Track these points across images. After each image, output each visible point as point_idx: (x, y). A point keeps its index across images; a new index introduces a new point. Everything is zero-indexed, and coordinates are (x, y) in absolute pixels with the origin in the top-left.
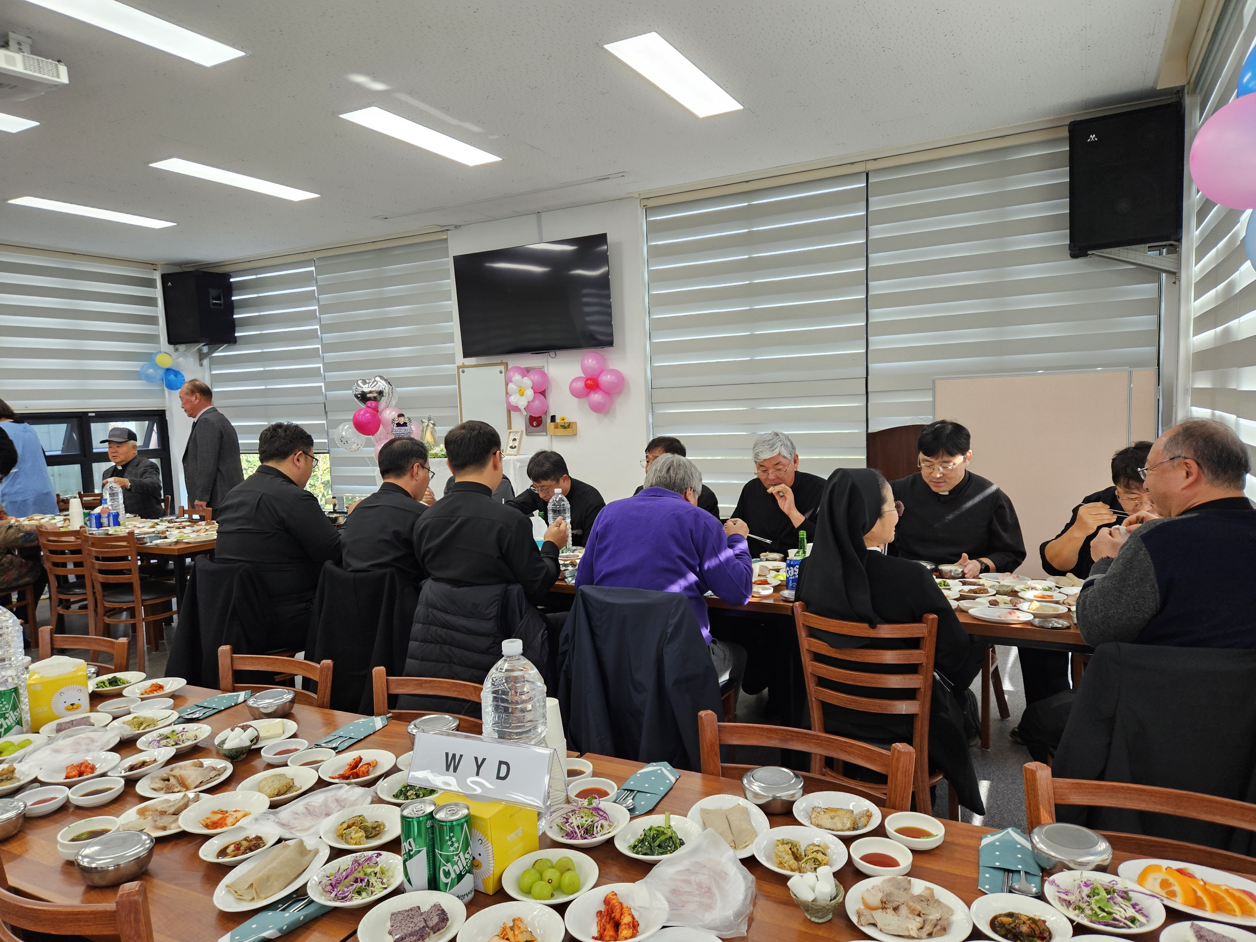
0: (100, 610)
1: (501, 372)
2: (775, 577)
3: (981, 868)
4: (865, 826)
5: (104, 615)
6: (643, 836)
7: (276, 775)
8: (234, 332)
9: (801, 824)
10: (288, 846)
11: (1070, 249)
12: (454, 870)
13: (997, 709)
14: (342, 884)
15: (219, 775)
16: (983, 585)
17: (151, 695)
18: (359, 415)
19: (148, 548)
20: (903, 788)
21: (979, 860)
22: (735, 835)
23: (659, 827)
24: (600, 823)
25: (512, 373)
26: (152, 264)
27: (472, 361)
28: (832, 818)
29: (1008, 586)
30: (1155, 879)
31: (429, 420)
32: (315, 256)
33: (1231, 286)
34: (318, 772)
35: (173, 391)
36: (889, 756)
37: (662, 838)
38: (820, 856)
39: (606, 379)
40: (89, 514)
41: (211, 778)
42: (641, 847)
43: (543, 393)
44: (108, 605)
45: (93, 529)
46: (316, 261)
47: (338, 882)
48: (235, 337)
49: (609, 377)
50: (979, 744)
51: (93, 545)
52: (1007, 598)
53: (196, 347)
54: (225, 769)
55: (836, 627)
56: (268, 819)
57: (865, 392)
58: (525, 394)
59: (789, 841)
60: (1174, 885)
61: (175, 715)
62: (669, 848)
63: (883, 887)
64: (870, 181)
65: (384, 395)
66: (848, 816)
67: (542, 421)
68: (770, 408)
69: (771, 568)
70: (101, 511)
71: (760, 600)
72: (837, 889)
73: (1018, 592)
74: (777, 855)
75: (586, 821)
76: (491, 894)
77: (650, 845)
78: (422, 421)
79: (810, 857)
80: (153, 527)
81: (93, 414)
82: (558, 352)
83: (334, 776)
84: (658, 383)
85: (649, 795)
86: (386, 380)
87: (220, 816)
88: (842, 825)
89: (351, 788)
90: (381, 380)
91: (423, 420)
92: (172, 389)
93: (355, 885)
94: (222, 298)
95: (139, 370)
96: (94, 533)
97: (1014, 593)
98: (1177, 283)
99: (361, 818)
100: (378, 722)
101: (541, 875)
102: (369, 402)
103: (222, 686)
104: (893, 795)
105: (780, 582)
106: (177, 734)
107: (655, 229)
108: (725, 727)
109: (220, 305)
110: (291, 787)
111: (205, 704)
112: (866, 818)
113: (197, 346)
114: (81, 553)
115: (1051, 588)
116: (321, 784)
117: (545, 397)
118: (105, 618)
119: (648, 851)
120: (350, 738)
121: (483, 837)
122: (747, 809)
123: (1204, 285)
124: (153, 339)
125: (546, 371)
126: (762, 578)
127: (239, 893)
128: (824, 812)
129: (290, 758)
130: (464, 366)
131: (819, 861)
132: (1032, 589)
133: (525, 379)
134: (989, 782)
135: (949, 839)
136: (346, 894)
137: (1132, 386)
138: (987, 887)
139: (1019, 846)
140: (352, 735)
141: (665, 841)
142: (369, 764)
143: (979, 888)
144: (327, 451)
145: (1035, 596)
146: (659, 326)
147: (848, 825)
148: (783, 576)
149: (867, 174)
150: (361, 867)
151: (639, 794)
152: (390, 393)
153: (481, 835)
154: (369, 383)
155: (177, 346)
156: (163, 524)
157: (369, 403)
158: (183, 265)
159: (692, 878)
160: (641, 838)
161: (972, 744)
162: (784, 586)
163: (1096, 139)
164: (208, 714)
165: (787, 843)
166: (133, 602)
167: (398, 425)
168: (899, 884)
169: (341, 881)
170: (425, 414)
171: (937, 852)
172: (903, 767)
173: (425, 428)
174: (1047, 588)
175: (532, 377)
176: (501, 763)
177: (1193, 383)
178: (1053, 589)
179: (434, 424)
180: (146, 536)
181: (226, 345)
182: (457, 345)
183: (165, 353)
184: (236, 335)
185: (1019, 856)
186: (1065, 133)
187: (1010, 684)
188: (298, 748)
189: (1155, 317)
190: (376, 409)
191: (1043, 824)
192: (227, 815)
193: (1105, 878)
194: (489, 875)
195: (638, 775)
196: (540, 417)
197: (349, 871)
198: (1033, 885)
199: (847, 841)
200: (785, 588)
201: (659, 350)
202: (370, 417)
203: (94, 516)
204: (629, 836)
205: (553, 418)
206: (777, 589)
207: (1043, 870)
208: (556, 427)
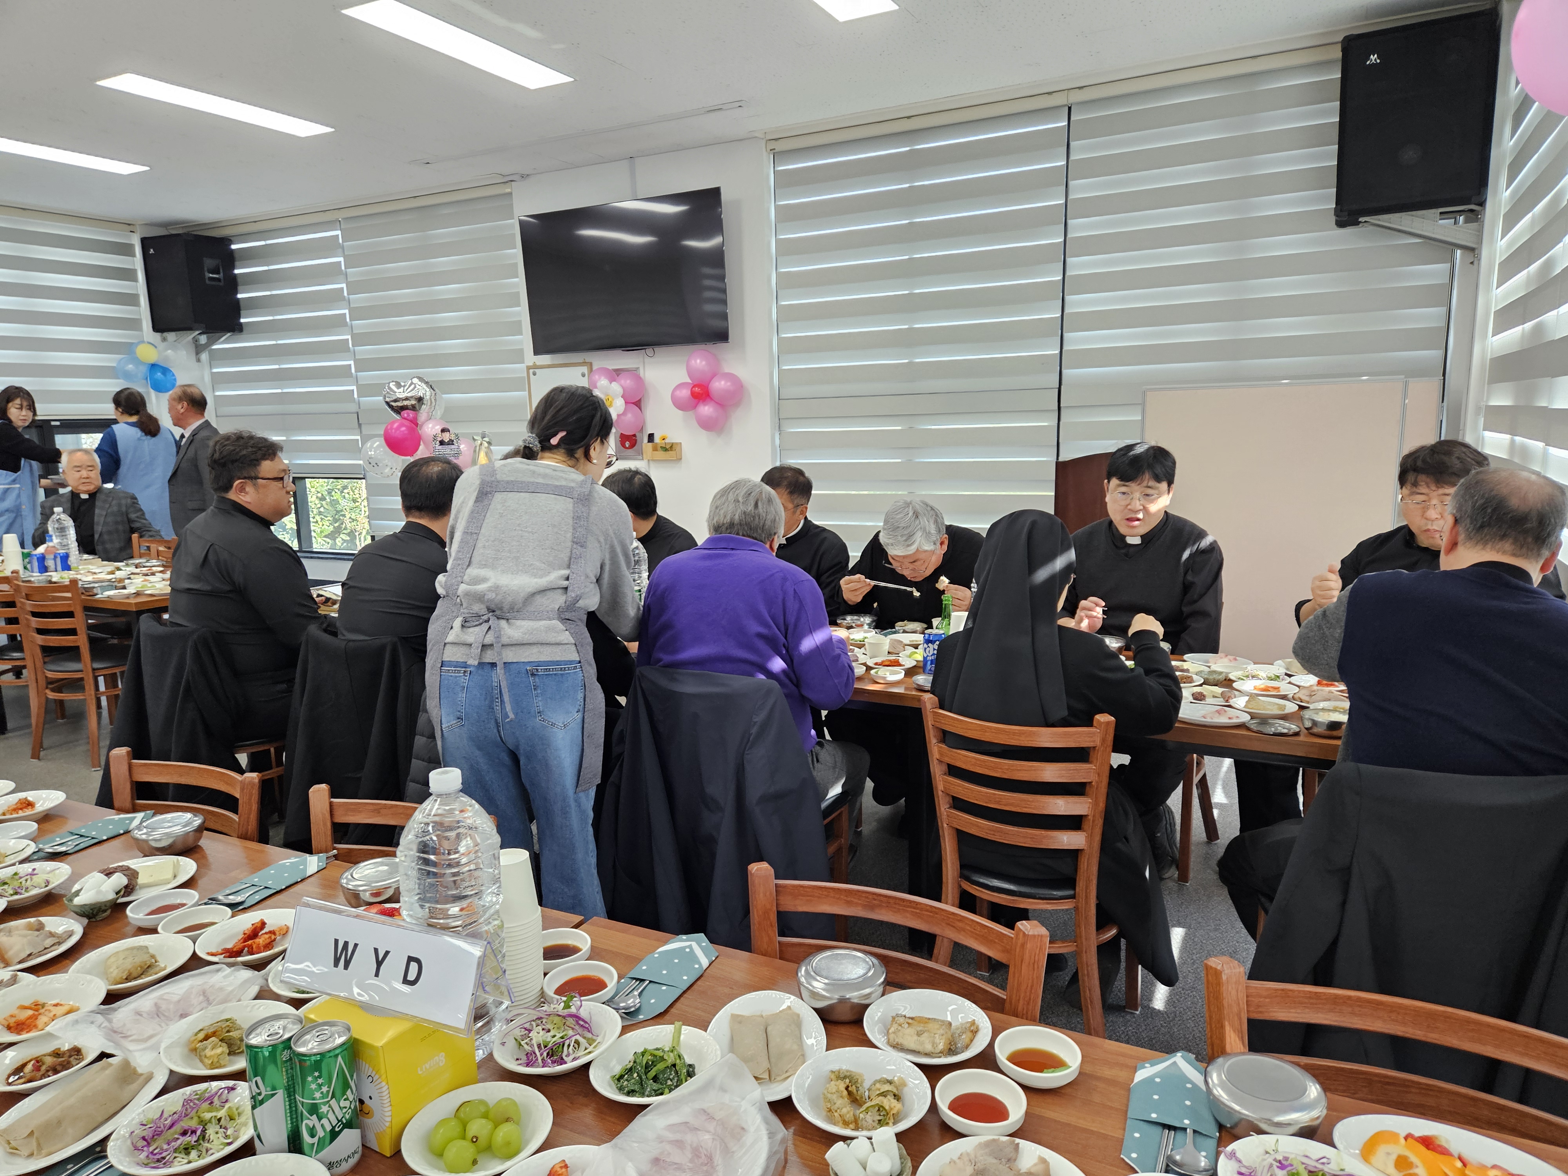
0: (42, 682)
1: (583, 375)
2: (910, 656)
3: (1129, 1122)
4: (967, 1047)
5: (47, 688)
6: (632, 1064)
7: (132, 949)
8: (239, 318)
9: (873, 1046)
10: (110, 1065)
11: (1336, 214)
12: (322, 1125)
13: (1203, 828)
14: (162, 1137)
15: (59, 943)
16: (1187, 671)
17: (15, 816)
18: (391, 428)
19: (97, 601)
20: (1029, 988)
21: (1127, 1106)
22: (772, 1060)
23: (657, 1049)
24: (573, 1039)
25: (597, 377)
26: (129, 225)
27: (545, 359)
28: (919, 1034)
29: (1221, 673)
30: (1388, 1154)
31: (483, 438)
32: (340, 215)
33: (1548, 265)
34: (194, 943)
35: (160, 394)
36: (1012, 938)
37: (661, 1066)
38: (889, 1103)
39: (719, 385)
40: (28, 555)
41: (46, 949)
42: (627, 1080)
43: (638, 404)
44: (50, 675)
45: (35, 574)
46: (342, 222)
47: (157, 1134)
48: (241, 324)
49: (723, 383)
50: (1176, 876)
51: (28, 597)
52: (1218, 690)
53: (190, 336)
54: (70, 934)
55: (976, 730)
56: (92, 1023)
57: (1057, 408)
58: (613, 404)
59: (848, 1074)
60: (1417, 1167)
61: (32, 847)
62: (669, 1082)
63: (976, 1157)
64: (1072, 118)
65: (425, 402)
66: (942, 1031)
67: (636, 440)
68: (933, 427)
69: (908, 643)
70: (46, 550)
71: (885, 688)
72: (902, 1163)
73: (1234, 681)
74: (826, 1098)
75: (554, 1036)
76: (388, 1156)
77: (641, 1078)
78: (474, 439)
79: (873, 1103)
80: (112, 573)
81: (58, 423)
82: (657, 349)
83: (214, 951)
84: (786, 393)
85: (664, 988)
86: (427, 383)
87: (30, 1012)
88: (933, 1046)
89: (235, 970)
90: (420, 383)
91: (475, 437)
92: (160, 391)
93: (182, 1139)
94: (221, 271)
95: (114, 365)
96: (32, 579)
97: (1227, 683)
98: (1476, 263)
99: (228, 1023)
100: (313, 863)
101: (464, 1126)
102: (406, 411)
103: (117, 803)
104: (1014, 996)
105: (914, 663)
106: (21, 878)
107: (786, 182)
108: (785, 886)
109: (218, 280)
110: (149, 967)
111: (83, 831)
112: (970, 1035)
113: (191, 334)
114: (15, 607)
115: (1278, 677)
116: (195, 963)
117: (640, 409)
118: (48, 691)
119: (636, 1088)
120: (266, 887)
121: (374, 1073)
122: (798, 1016)
123: (1511, 266)
124: (133, 324)
125: (642, 375)
126: (892, 658)
127: (13, 1144)
128: (908, 1023)
129: (164, 921)
130: (535, 367)
131: (886, 1110)
132: (1253, 677)
133: (614, 384)
134: (1185, 929)
135: (1088, 1069)
136: (164, 1155)
137: (1407, 401)
138: (1134, 1155)
139: (1189, 1086)
140: (270, 883)
141: (663, 1071)
142: (272, 932)
143: (1122, 1156)
144: (362, 476)
145: (1255, 688)
146: (788, 315)
147: (941, 1047)
148: (919, 655)
149: (1070, 108)
150: (195, 1111)
151: (651, 984)
152: (433, 401)
153: (371, 1069)
154: (404, 386)
155: (165, 334)
156: (128, 569)
157: (405, 413)
158: (169, 226)
159: (689, 1138)
160: (629, 1066)
161: (1167, 876)
162: (920, 667)
163: (1378, 61)
164: (82, 846)
165: (845, 1077)
166: (81, 671)
167: (442, 443)
168: (1001, 1150)
169: (162, 1132)
170: (476, 429)
171: (1068, 1091)
172: (1030, 957)
173: (478, 448)
174: (1273, 676)
175: (623, 382)
176: (410, 959)
177: (1488, 399)
178: (1281, 677)
179: (489, 443)
180: (96, 585)
181: (229, 334)
182: (525, 339)
183: (149, 343)
184: (242, 320)
185: (1188, 1103)
186: (1337, 53)
187: (1223, 795)
188: (184, 902)
189: (1443, 310)
190: (414, 422)
191: (1229, 1054)
192: (42, 1011)
193: (1315, 1149)
194: (385, 1128)
195: (656, 955)
196: (634, 435)
197: (176, 1116)
198: (1204, 1154)
199: (933, 1073)
200: (921, 670)
201: (789, 348)
202: (406, 432)
203: (35, 558)
204: (614, 1062)
205: (651, 437)
206: (910, 672)
207: (1221, 1127)
208: (655, 449)
